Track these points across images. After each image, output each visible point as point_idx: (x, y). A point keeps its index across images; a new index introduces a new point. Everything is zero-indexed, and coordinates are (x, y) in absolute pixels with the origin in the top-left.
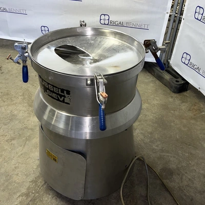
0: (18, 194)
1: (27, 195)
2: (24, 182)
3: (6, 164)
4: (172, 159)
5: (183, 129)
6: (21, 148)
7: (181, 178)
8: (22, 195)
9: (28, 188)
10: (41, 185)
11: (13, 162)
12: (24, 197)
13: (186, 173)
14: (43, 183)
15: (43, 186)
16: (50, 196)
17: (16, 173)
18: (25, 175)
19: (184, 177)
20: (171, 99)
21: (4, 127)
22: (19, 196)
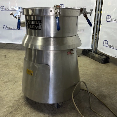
0: (6, 106)
1: (12, 107)
2: (11, 100)
3: (1, 92)
4: (104, 90)
5: (109, 78)
6: (11, 86)
7: (112, 99)
8: (9, 107)
9: (13, 104)
10: (22, 102)
11: (6, 92)
12: (10, 108)
13: (114, 96)
14: (23, 101)
15: (23, 103)
16: (27, 108)
17: (6, 96)
18: (12, 97)
19: (113, 99)
20: (100, 66)
21: (3, 77)
22: (7, 107)
